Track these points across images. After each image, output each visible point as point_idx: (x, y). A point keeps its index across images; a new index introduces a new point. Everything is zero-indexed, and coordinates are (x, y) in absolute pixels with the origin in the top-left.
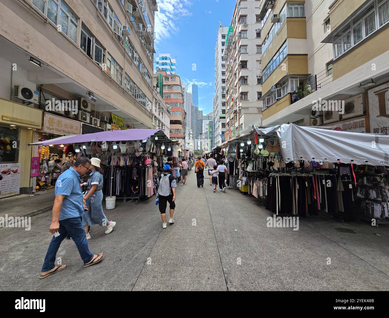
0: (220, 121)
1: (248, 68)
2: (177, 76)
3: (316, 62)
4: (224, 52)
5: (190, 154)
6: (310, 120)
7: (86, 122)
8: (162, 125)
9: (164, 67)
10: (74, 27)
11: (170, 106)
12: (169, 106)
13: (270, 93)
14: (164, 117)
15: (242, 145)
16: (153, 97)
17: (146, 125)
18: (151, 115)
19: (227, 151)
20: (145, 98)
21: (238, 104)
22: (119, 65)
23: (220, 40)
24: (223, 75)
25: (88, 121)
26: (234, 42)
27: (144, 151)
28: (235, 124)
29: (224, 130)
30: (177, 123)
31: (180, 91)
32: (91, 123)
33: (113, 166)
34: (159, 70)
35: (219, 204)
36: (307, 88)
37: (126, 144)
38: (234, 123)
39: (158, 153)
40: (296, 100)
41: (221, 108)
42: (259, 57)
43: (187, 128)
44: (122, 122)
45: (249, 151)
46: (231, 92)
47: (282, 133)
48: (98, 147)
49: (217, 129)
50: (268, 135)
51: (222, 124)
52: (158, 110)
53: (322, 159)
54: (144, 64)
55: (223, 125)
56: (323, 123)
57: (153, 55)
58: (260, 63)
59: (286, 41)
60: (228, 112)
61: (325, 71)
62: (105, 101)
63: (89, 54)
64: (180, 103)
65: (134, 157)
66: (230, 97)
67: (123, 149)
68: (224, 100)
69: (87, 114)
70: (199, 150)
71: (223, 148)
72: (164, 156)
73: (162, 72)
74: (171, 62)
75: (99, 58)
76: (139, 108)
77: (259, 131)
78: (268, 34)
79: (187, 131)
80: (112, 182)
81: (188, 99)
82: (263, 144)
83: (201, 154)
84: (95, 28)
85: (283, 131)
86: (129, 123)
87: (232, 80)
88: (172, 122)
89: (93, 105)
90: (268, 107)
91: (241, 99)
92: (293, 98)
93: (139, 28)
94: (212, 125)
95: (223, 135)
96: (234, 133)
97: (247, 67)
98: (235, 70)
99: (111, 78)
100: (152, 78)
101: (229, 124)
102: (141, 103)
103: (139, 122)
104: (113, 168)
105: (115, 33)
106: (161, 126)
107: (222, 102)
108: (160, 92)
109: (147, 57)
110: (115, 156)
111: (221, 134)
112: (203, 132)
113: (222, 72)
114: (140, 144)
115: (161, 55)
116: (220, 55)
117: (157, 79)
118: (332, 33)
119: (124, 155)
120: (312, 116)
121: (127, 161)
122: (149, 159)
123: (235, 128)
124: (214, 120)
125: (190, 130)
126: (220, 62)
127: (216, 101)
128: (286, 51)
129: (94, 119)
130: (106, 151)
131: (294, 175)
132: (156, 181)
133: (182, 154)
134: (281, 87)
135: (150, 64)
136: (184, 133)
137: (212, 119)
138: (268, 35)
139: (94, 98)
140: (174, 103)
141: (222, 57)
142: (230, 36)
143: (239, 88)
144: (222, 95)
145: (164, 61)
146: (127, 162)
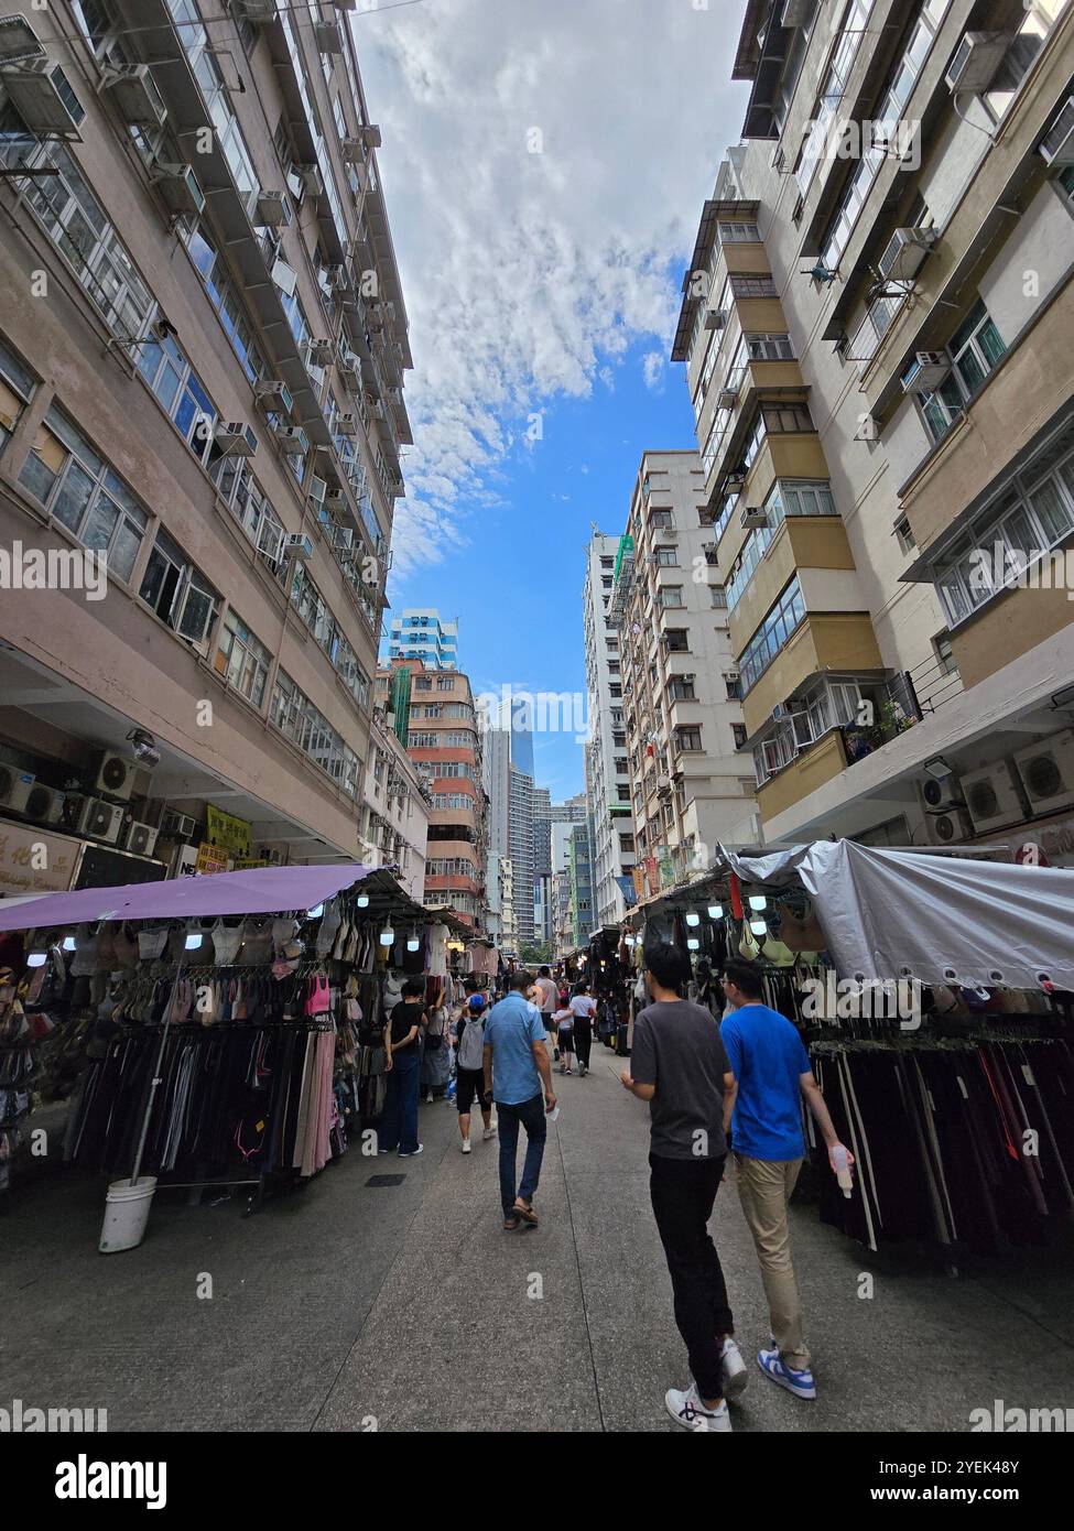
0: (612, 828)
1: (690, 650)
2: (461, 675)
3: (898, 634)
4: (610, 603)
5: (500, 962)
6: (926, 818)
7: (105, 838)
8: (397, 847)
9: (417, 647)
10: (132, 537)
11: (432, 773)
12: (426, 773)
13: (771, 730)
14: (404, 813)
15: (693, 920)
16: (372, 744)
17: (332, 845)
18: (359, 811)
19: (639, 948)
20: (342, 747)
21: (670, 765)
22: (261, 644)
23: (597, 571)
24: (611, 672)
25: (112, 835)
26: (639, 577)
27: (310, 954)
28: (666, 836)
29: (631, 859)
30: (456, 835)
31: (466, 724)
32: (121, 844)
33: (172, 1027)
34: (398, 657)
35: (618, 1199)
36: (892, 710)
37: (241, 926)
38: (665, 830)
39: (367, 962)
40: (862, 753)
41: (611, 778)
42: (720, 618)
43: (493, 854)
44: (244, 835)
45: (720, 944)
46: (643, 725)
47: (817, 877)
48: (124, 939)
49: (602, 856)
50: (773, 882)
51: (622, 835)
52: (384, 789)
53: (980, 976)
54: (346, 640)
55: (627, 842)
56: (973, 828)
57: (379, 613)
58: (729, 636)
59: (794, 575)
60: (637, 793)
61: (934, 661)
62: (191, 761)
63: (163, 612)
64: (467, 764)
65: (266, 983)
66: (641, 741)
67: (226, 947)
68: (622, 752)
69: (116, 808)
70: (538, 943)
71: (626, 933)
72: (390, 972)
73: (409, 662)
74: (440, 633)
75: (195, 622)
76: (316, 785)
77: (743, 866)
78: (740, 556)
79: (492, 865)
80: (151, 1103)
81: (496, 751)
82: (764, 914)
83: (549, 958)
84: (200, 541)
85: (819, 869)
86: (271, 840)
87: (644, 687)
88: (436, 833)
89: (144, 777)
90: (773, 775)
91: (678, 749)
92: (853, 746)
93: (342, 539)
94: (584, 842)
95: (630, 877)
96: (668, 872)
97: (687, 649)
98: (652, 656)
99: (225, 685)
100: (371, 682)
101: (644, 837)
102: (325, 766)
103: (307, 834)
104: (169, 1034)
105: (263, 555)
106: (392, 848)
107: (615, 758)
108: (398, 725)
109: (362, 619)
110: (188, 982)
111: (618, 874)
112: (554, 869)
113: (610, 661)
114: (296, 928)
115: (409, 613)
116: (601, 612)
117: (390, 685)
118: (924, 557)
119: (225, 975)
120: (929, 805)
121: (233, 999)
122: (323, 988)
123: (669, 851)
124: (592, 823)
125: (504, 863)
126: (602, 633)
127: (596, 755)
128: (802, 606)
129: (139, 829)
130: (154, 960)
131: (905, 1048)
132: (347, 1091)
133: (467, 962)
134: (806, 708)
135: (368, 641)
136: (481, 873)
137: (583, 820)
138: (740, 561)
139: (153, 752)
140: (445, 765)
141: (607, 618)
142: (627, 561)
143: (669, 712)
144: (615, 733)
145: (419, 630)
146: (235, 1003)
